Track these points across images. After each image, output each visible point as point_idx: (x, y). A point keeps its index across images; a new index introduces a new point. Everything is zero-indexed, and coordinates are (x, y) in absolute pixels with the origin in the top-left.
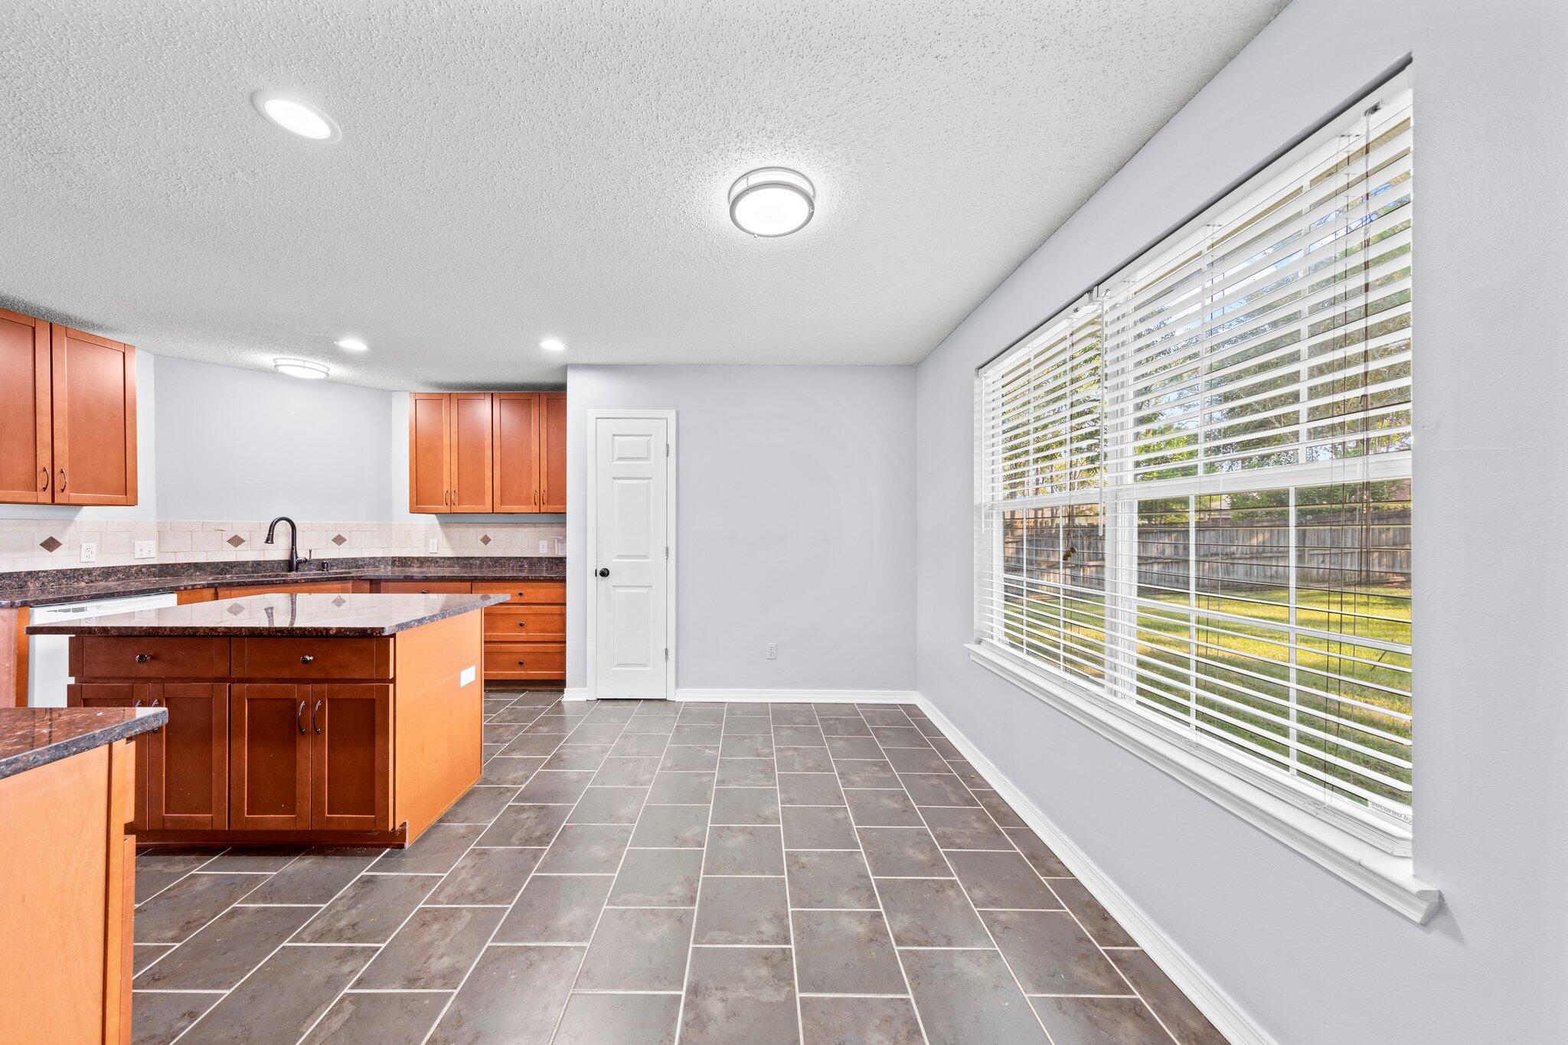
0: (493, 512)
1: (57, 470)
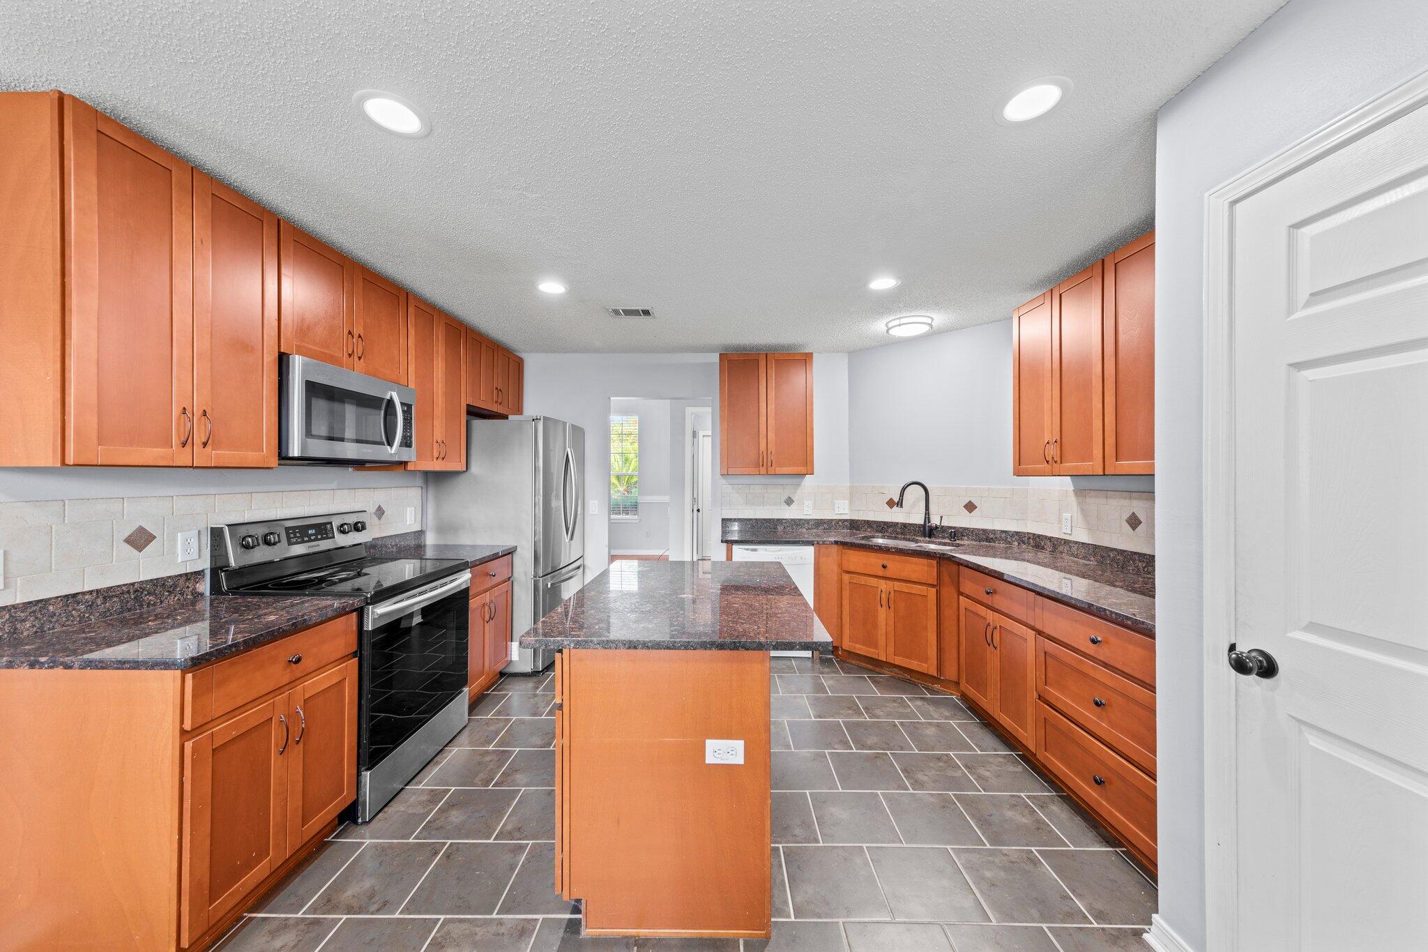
0: (1104, 475)
1: (769, 452)
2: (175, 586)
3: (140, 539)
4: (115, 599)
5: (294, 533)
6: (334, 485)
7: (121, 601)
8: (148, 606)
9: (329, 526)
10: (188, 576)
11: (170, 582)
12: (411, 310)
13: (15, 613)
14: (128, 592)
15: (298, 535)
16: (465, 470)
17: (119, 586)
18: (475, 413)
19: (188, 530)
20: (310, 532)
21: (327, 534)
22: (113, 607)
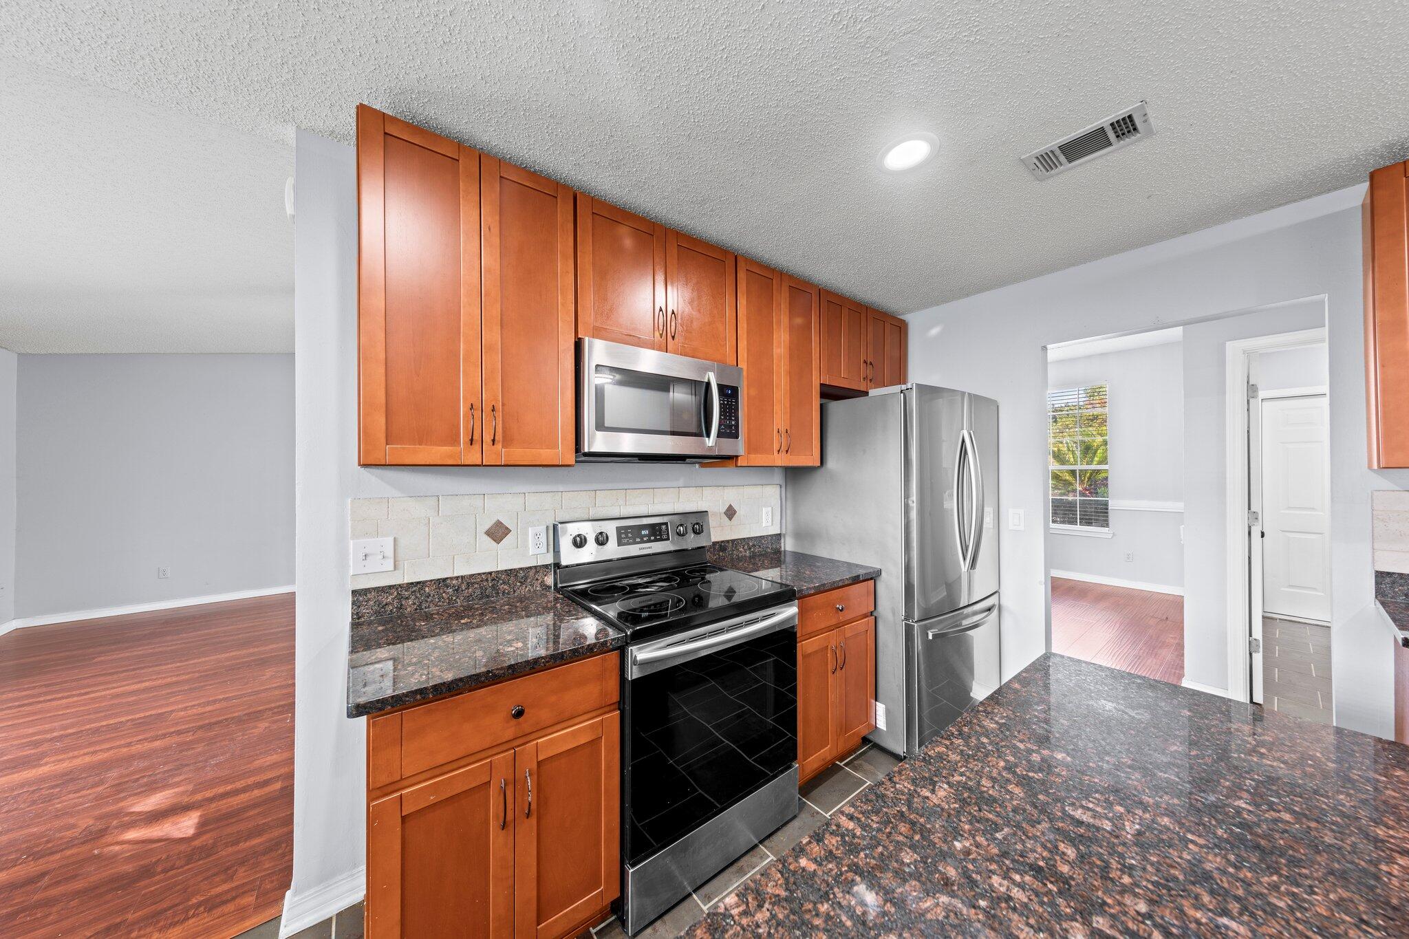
2: (526, 578)
3: (498, 532)
4: (476, 586)
5: (626, 533)
6: (681, 483)
7: (481, 588)
8: (503, 595)
9: (664, 527)
10: (536, 569)
11: (522, 574)
12: (742, 275)
13: (401, 591)
14: (487, 580)
15: (630, 535)
16: (818, 464)
17: (479, 574)
18: (830, 394)
19: (538, 526)
20: (643, 532)
21: (661, 535)
22: (474, 592)
